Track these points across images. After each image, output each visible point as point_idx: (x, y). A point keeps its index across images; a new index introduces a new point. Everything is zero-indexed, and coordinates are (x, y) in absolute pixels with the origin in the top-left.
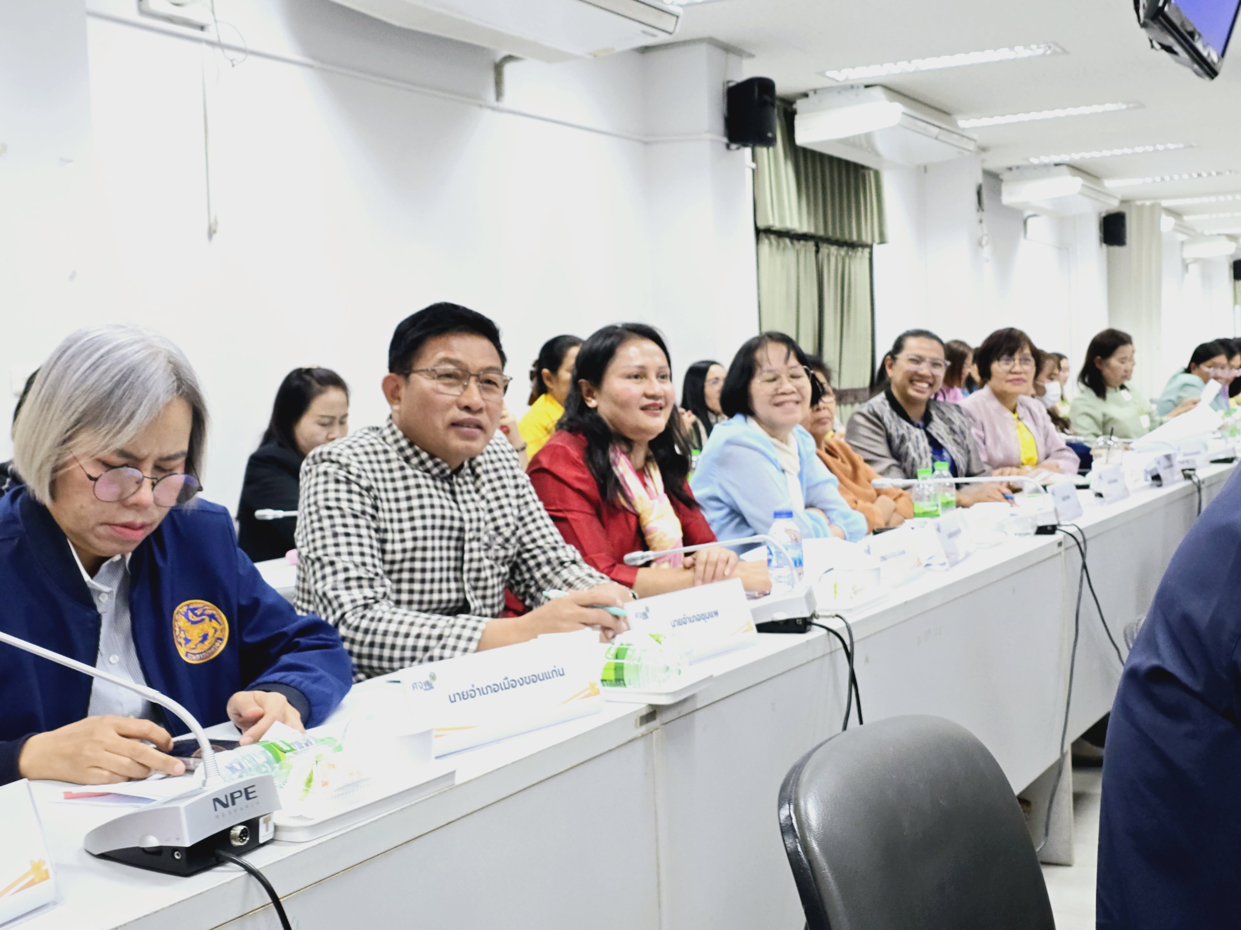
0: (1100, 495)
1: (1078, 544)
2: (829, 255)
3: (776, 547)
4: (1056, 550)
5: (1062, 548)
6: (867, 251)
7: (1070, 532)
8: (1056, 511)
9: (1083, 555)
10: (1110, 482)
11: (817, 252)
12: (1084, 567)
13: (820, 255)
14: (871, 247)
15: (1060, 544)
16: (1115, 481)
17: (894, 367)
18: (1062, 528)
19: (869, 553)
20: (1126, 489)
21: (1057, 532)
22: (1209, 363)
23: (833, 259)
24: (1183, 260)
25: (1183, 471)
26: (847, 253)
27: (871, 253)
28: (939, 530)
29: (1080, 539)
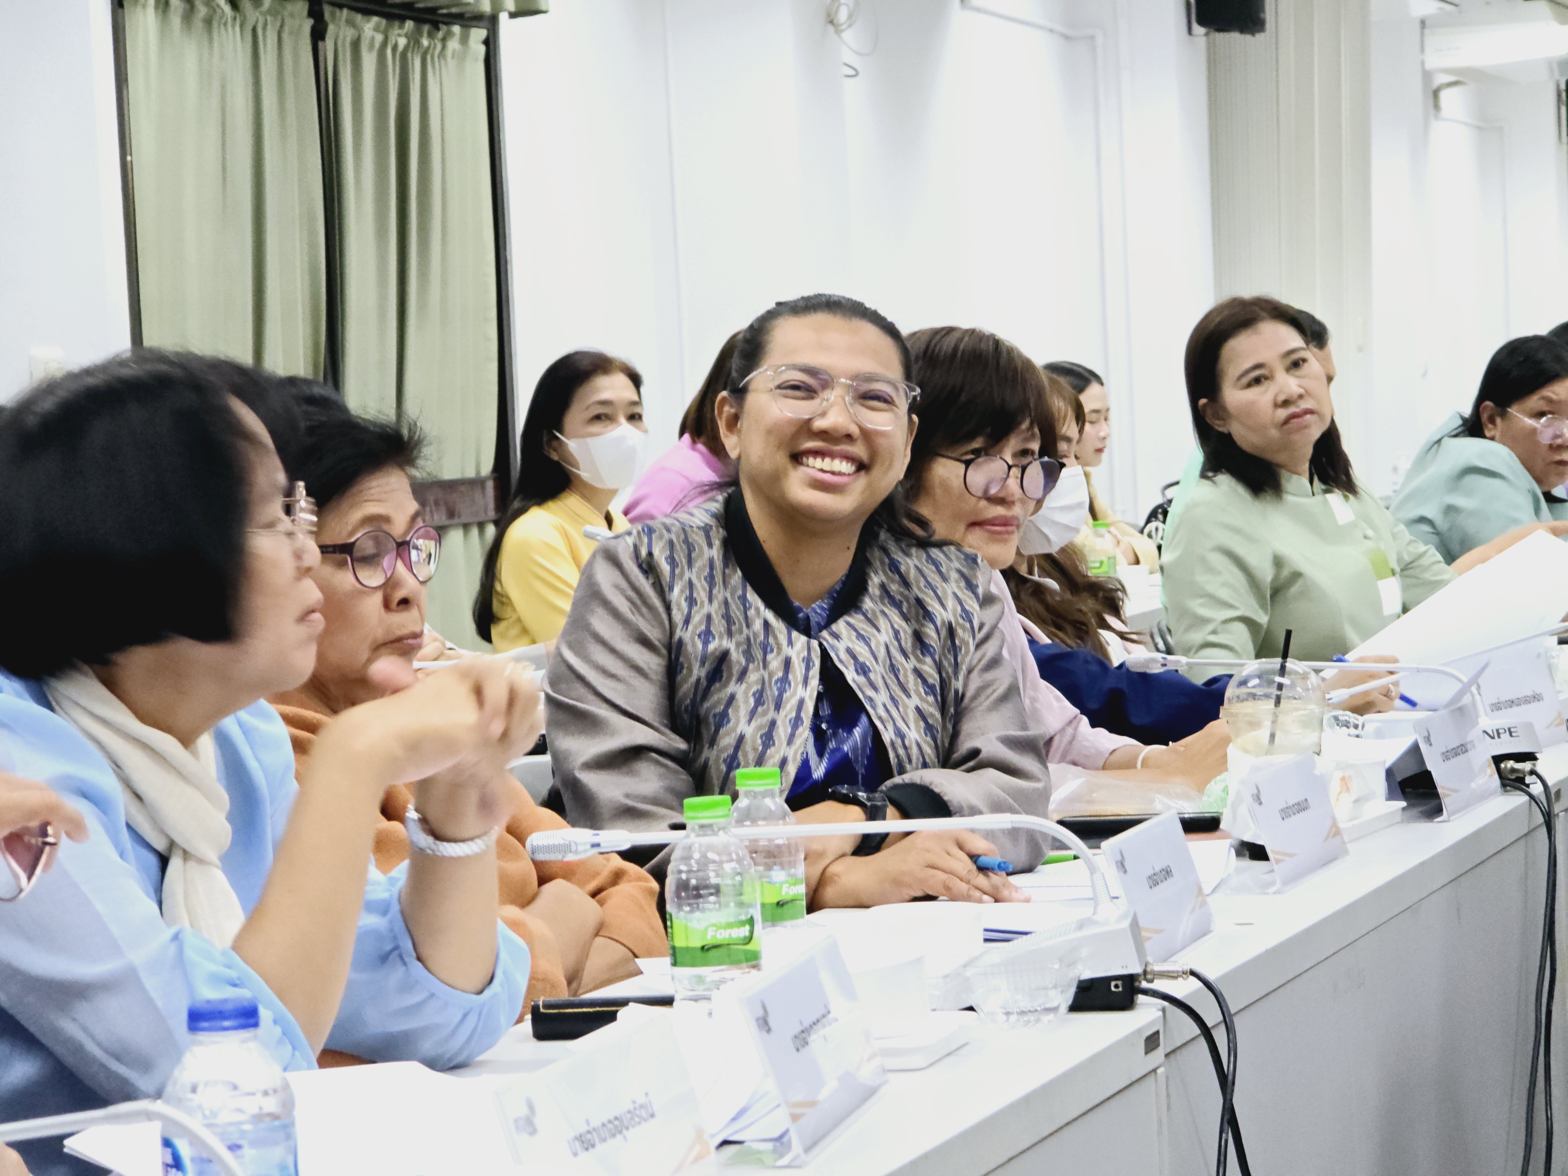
0: (1257, 852)
1: (1206, 1032)
2: (356, 45)
3: (195, 1140)
4: (1145, 1063)
5: (1158, 1055)
6: (479, 34)
7: (1178, 995)
8: (1135, 925)
9: (1226, 1082)
10: (1287, 812)
11: (318, 35)
12: (1230, 1119)
13: (328, 46)
14: (492, 22)
15: (1152, 1042)
16: (1301, 807)
17: (743, 424)
18: (1159, 985)
19: (533, 1132)
20: (1335, 832)
21: (1141, 998)
22: (1534, 401)
23: (369, 62)
24: (1427, 75)
25: (1498, 760)
26: (414, 40)
27: (491, 44)
28: (764, 1023)
29: (1212, 1016)
